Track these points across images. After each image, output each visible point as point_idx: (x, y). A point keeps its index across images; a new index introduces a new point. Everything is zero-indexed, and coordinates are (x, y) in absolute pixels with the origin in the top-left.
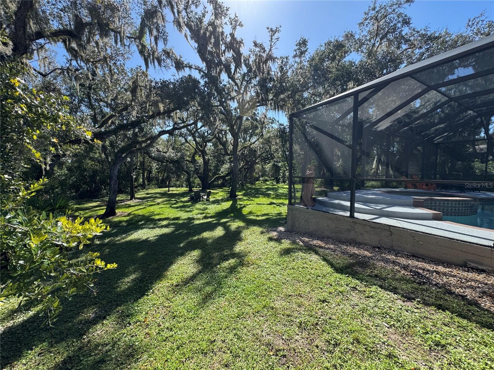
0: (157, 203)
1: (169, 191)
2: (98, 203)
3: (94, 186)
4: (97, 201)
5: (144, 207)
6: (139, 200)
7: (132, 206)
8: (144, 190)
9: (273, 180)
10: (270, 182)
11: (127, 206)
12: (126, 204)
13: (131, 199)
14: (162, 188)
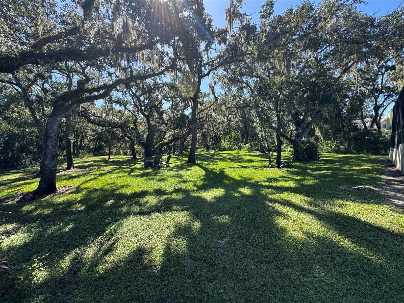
0: (106, 171)
1: (109, 158)
2: (18, 175)
3: (10, 154)
4: (17, 173)
5: (92, 177)
6: (79, 170)
7: (75, 177)
8: (78, 159)
9: (203, 147)
10: (201, 149)
11: (67, 177)
12: (65, 175)
13: (68, 168)
14: (98, 156)
